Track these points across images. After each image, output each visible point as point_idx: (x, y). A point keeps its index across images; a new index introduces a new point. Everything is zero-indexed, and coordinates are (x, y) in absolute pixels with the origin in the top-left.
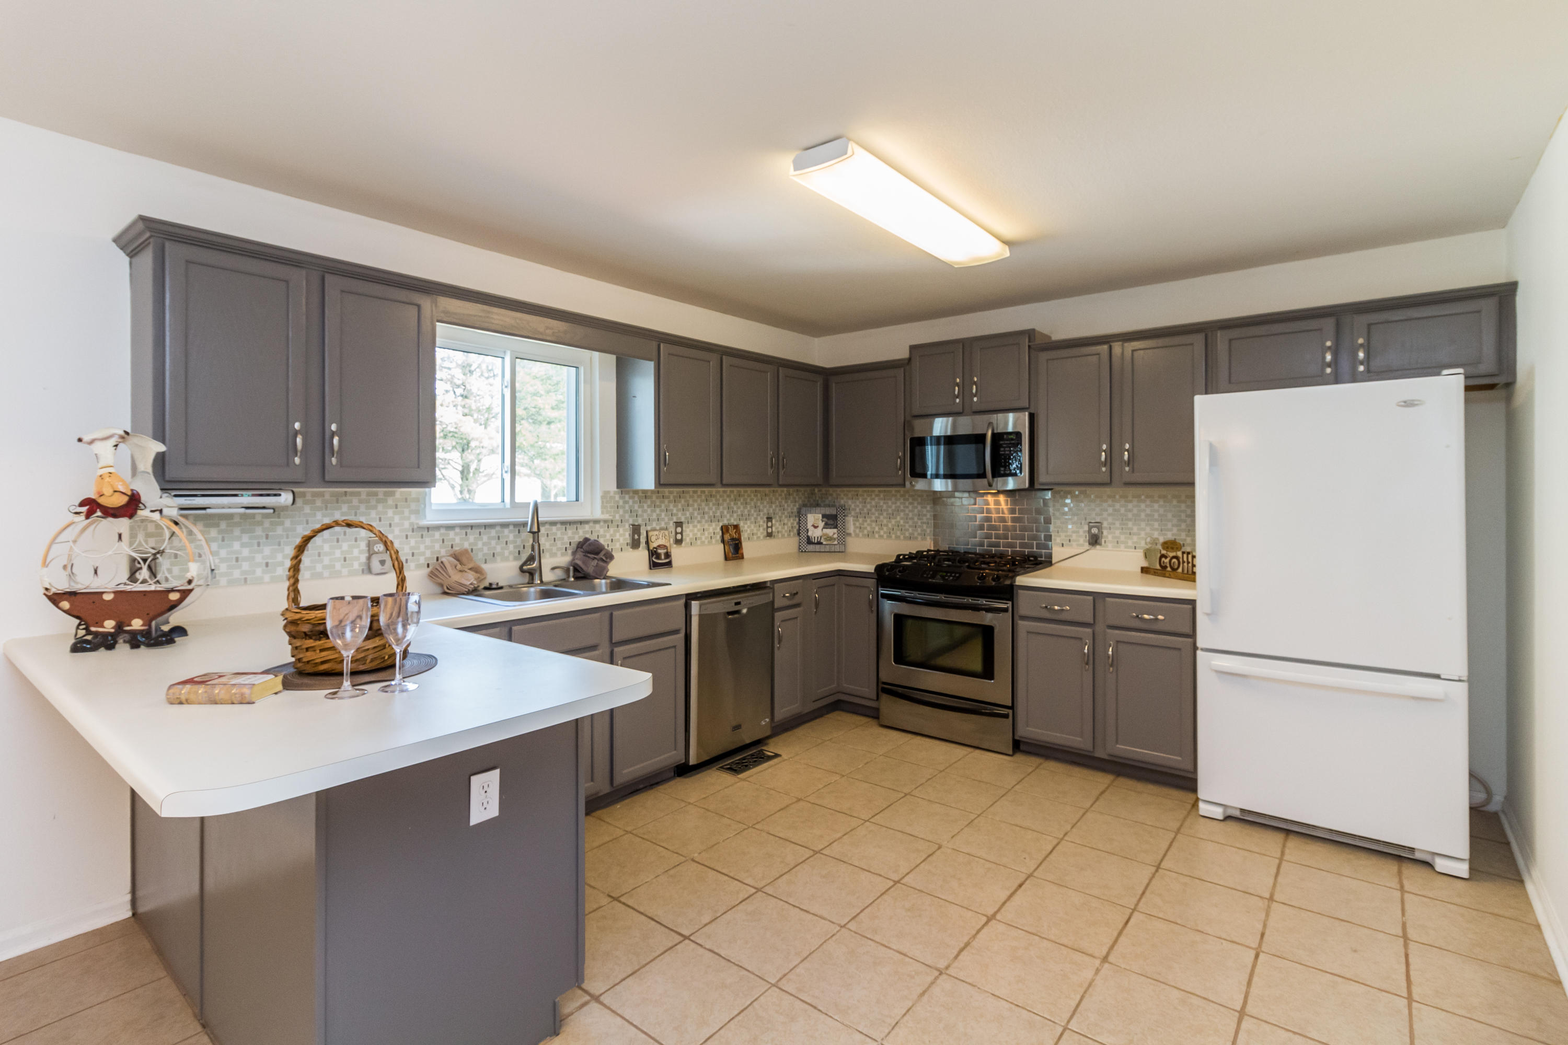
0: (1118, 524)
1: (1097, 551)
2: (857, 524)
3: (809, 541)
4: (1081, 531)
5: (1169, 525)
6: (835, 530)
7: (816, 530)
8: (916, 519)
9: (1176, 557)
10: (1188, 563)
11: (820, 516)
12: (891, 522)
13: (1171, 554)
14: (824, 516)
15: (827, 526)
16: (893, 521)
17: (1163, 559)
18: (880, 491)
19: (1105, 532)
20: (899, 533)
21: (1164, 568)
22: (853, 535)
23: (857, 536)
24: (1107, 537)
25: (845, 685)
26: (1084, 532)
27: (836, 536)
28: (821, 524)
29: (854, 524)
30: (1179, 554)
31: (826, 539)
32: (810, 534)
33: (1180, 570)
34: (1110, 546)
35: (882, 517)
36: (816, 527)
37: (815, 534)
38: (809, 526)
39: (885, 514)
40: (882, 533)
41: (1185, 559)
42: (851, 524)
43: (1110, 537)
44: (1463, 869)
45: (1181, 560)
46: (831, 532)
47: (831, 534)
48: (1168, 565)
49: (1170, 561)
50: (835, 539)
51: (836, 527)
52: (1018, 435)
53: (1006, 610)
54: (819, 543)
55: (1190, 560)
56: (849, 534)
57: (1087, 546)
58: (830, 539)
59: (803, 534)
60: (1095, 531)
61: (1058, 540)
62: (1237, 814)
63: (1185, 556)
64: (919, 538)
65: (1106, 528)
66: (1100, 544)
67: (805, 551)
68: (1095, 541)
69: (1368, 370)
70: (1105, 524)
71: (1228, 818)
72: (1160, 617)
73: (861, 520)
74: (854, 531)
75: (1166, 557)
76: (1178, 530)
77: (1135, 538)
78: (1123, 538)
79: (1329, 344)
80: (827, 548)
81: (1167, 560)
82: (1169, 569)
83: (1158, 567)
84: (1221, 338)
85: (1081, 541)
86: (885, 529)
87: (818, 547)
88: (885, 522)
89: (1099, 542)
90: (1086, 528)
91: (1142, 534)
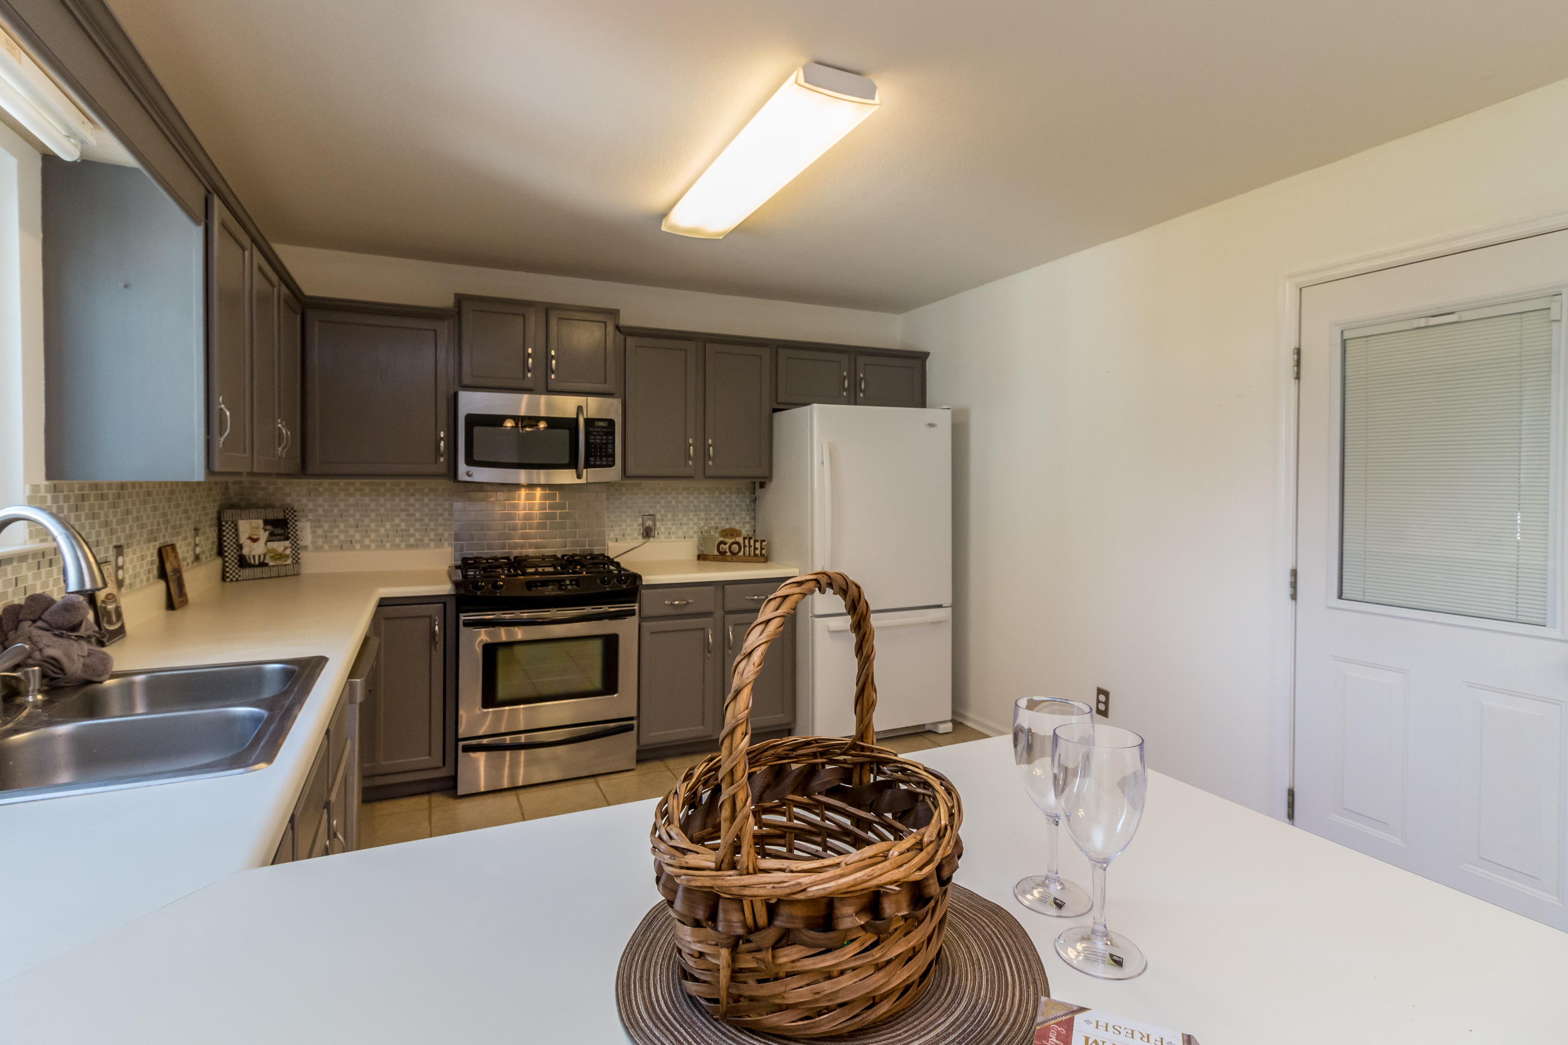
0: (669, 516)
1: (651, 544)
2: (320, 531)
3: (243, 562)
4: (635, 526)
6: (287, 543)
7: (255, 545)
8: (426, 520)
9: (738, 543)
10: (750, 547)
11: (261, 522)
12: (384, 526)
13: (730, 541)
14: (266, 522)
15: (272, 537)
16: (388, 525)
17: (722, 546)
19: (658, 524)
20: (397, 541)
21: (723, 553)
22: (311, 548)
23: (319, 549)
24: (660, 529)
25: (385, 763)
26: (639, 525)
27: (288, 552)
28: (264, 536)
29: (313, 532)
30: (740, 540)
31: (273, 558)
32: (245, 551)
33: (741, 553)
34: (662, 537)
35: (367, 520)
36: (255, 540)
37: (255, 550)
38: (243, 539)
39: (373, 515)
40: (367, 541)
41: (747, 543)
42: (306, 532)
43: (663, 529)
44: (948, 727)
45: (742, 545)
46: (279, 546)
47: (280, 550)
48: (728, 550)
49: (730, 547)
50: (287, 556)
51: (287, 538)
52: (611, 423)
53: (632, 613)
54: (263, 565)
55: (752, 543)
56: (305, 548)
57: (641, 540)
58: (282, 556)
59: (231, 555)
60: (649, 523)
61: (612, 535)
63: (747, 541)
64: (432, 544)
65: (659, 521)
66: (654, 537)
67: (237, 580)
68: (648, 533)
70: (658, 516)
73: (326, 526)
74: (313, 543)
75: (725, 543)
77: (685, 528)
78: (674, 529)
79: (845, 374)
80: (275, 572)
81: (727, 546)
82: (728, 554)
83: (716, 553)
84: (782, 355)
85: (636, 534)
86: (373, 536)
87: (258, 572)
88: (373, 526)
89: (652, 534)
90: (640, 521)
91: (691, 523)
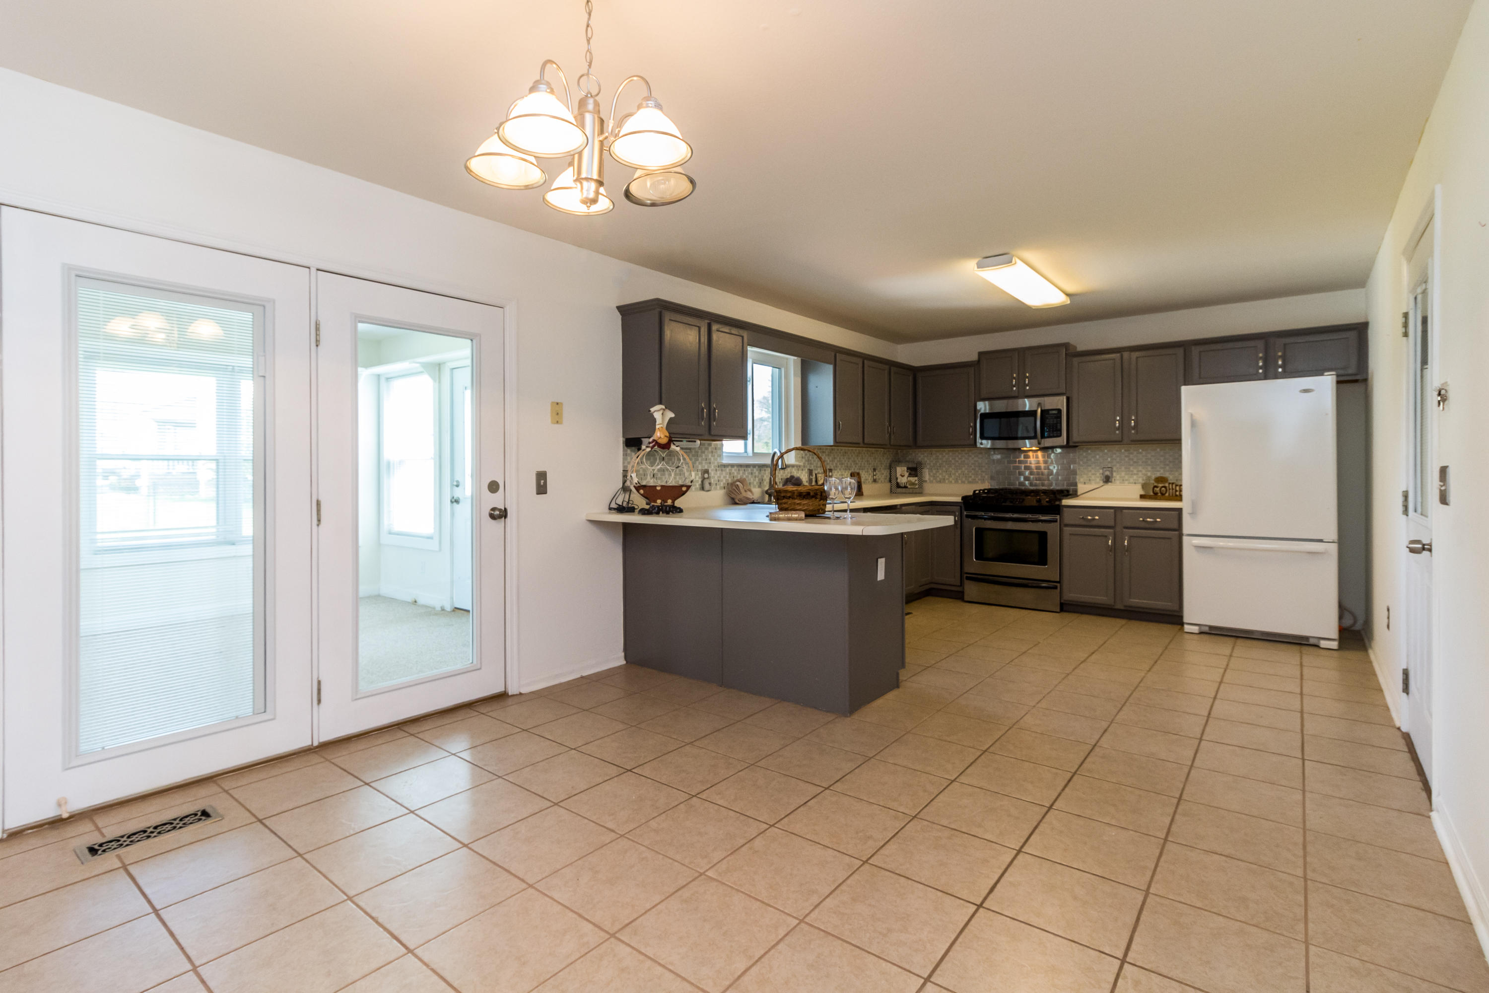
0: (1123, 468)
1: (1108, 487)
2: (932, 474)
3: (898, 486)
4: (1098, 475)
5: (1158, 468)
6: (916, 478)
7: (903, 478)
8: (977, 469)
9: (1165, 487)
10: (1173, 489)
11: (906, 468)
12: (957, 472)
13: (1161, 485)
14: (908, 468)
15: (910, 475)
16: (960, 472)
17: (1155, 489)
18: (949, 451)
19: (1114, 474)
20: (964, 479)
21: (1156, 494)
22: (928, 481)
23: (931, 482)
24: (1115, 477)
25: (936, 577)
26: (1100, 474)
27: (917, 482)
28: (907, 474)
29: (929, 474)
30: (1167, 485)
31: (910, 485)
32: (899, 481)
33: (1167, 494)
34: (1118, 482)
35: (950, 469)
36: (903, 476)
37: (903, 480)
38: (898, 475)
39: (953, 467)
40: (951, 479)
41: (1171, 487)
42: (926, 474)
43: (1118, 477)
44: (1334, 645)
45: (1168, 488)
46: (913, 479)
47: (913, 481)
48: (1159, 492)
49: (1160, 490)
50: (916, 484)
51: (916, 476)
53: (1055, 521)
54: (905, 487)
55: (1174, 487)
56: (926, 481)
57: (1102, 483)
58: (913, 484)
59: (894, 482)
60: (1107, 473)
61: (1082, 480)
62: (1206, 629)
63: (1171, 485)
64: (980, 482)
65: (1115, 471)
66: (1111, 482)
67: (895, 492)
68: (1107, 480)
69: (1284, 371)
70: (1114, 469)
71: (1201, 633)
72: (1158, 520)
73: (934, 471)
74: (929, 479)
75: (1157, 487)
76: (1164, 471)
77: (1135, 477)
78: (1127, 477)
79: (1261, 355)
80: (911, 491)
81: (1158, 489)
82: (1159, 494)
83: (1152, 494)
84: (1195, 351)
85: (1098, 480)
86: (953, 476)
87: (904, 490)
88: (953, 471)
89: (1110, 480)
90: (1101, 471)
91: (1140, 474)
